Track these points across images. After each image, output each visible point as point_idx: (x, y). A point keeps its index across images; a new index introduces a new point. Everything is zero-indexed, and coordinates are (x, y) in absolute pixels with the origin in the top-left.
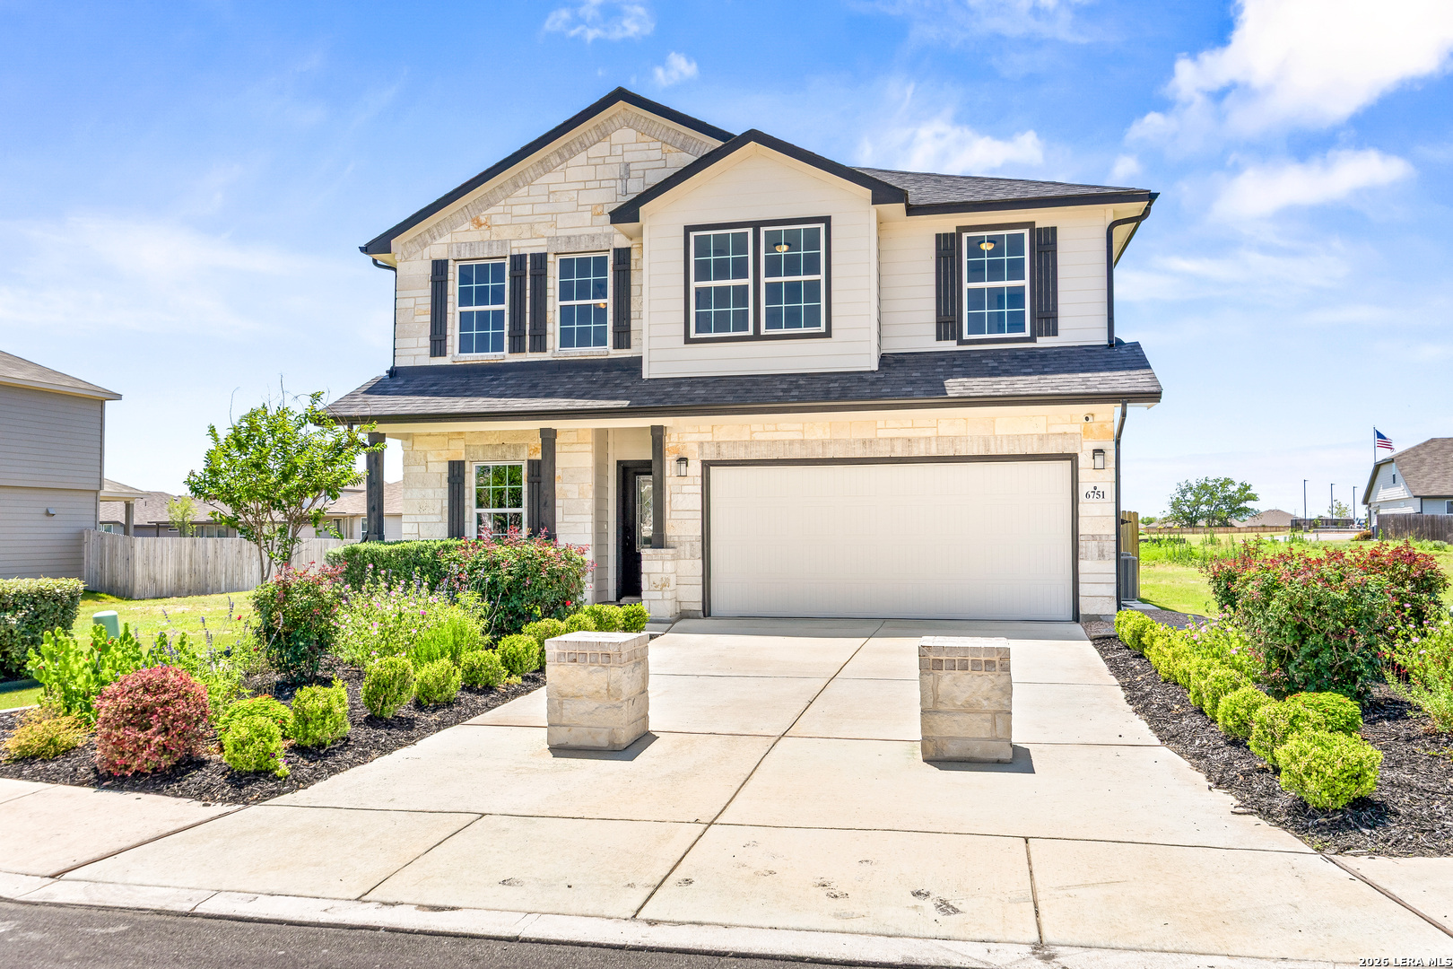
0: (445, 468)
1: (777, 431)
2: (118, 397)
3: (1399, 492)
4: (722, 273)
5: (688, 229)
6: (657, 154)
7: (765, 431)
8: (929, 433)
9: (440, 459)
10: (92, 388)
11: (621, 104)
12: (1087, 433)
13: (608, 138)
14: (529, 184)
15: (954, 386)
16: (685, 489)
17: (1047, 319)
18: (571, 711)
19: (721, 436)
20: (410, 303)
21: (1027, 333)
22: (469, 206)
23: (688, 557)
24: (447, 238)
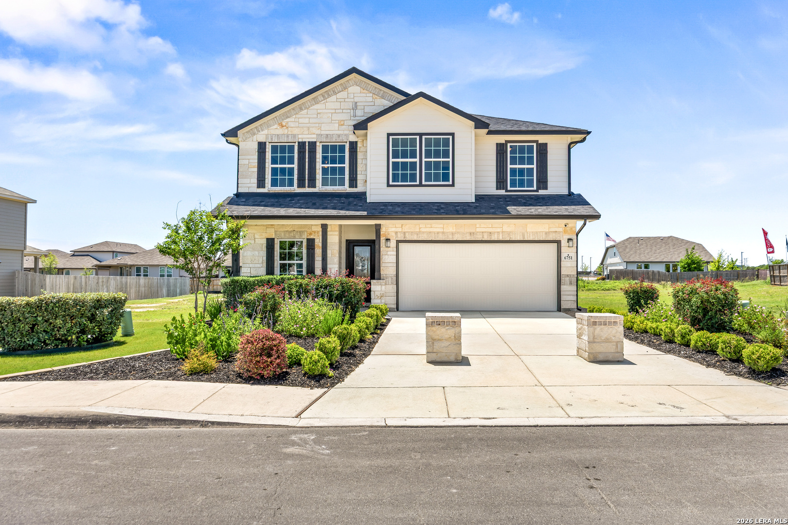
0: (264, 242)
1: (431, 227)
2: (35, 202)
3: (617, 260)
4: (404, 155)
5: (389, 135)
6: (370, 99)
7: (426, 227)
8: (499, 230)
9: (262, 237)
10: (21, 196)
11: (354, 74)
12: (565, 232)
13: (347, 90)
14: (308, 109)
15: (513, 210)
16: (389, 253)
17: (543, 182)
18: (437, 346)
19: (406, 229)
20: (246, 162)
21: (535, 188)
22: (277, 117)
23: (390, 284)
24: (266, 132)
